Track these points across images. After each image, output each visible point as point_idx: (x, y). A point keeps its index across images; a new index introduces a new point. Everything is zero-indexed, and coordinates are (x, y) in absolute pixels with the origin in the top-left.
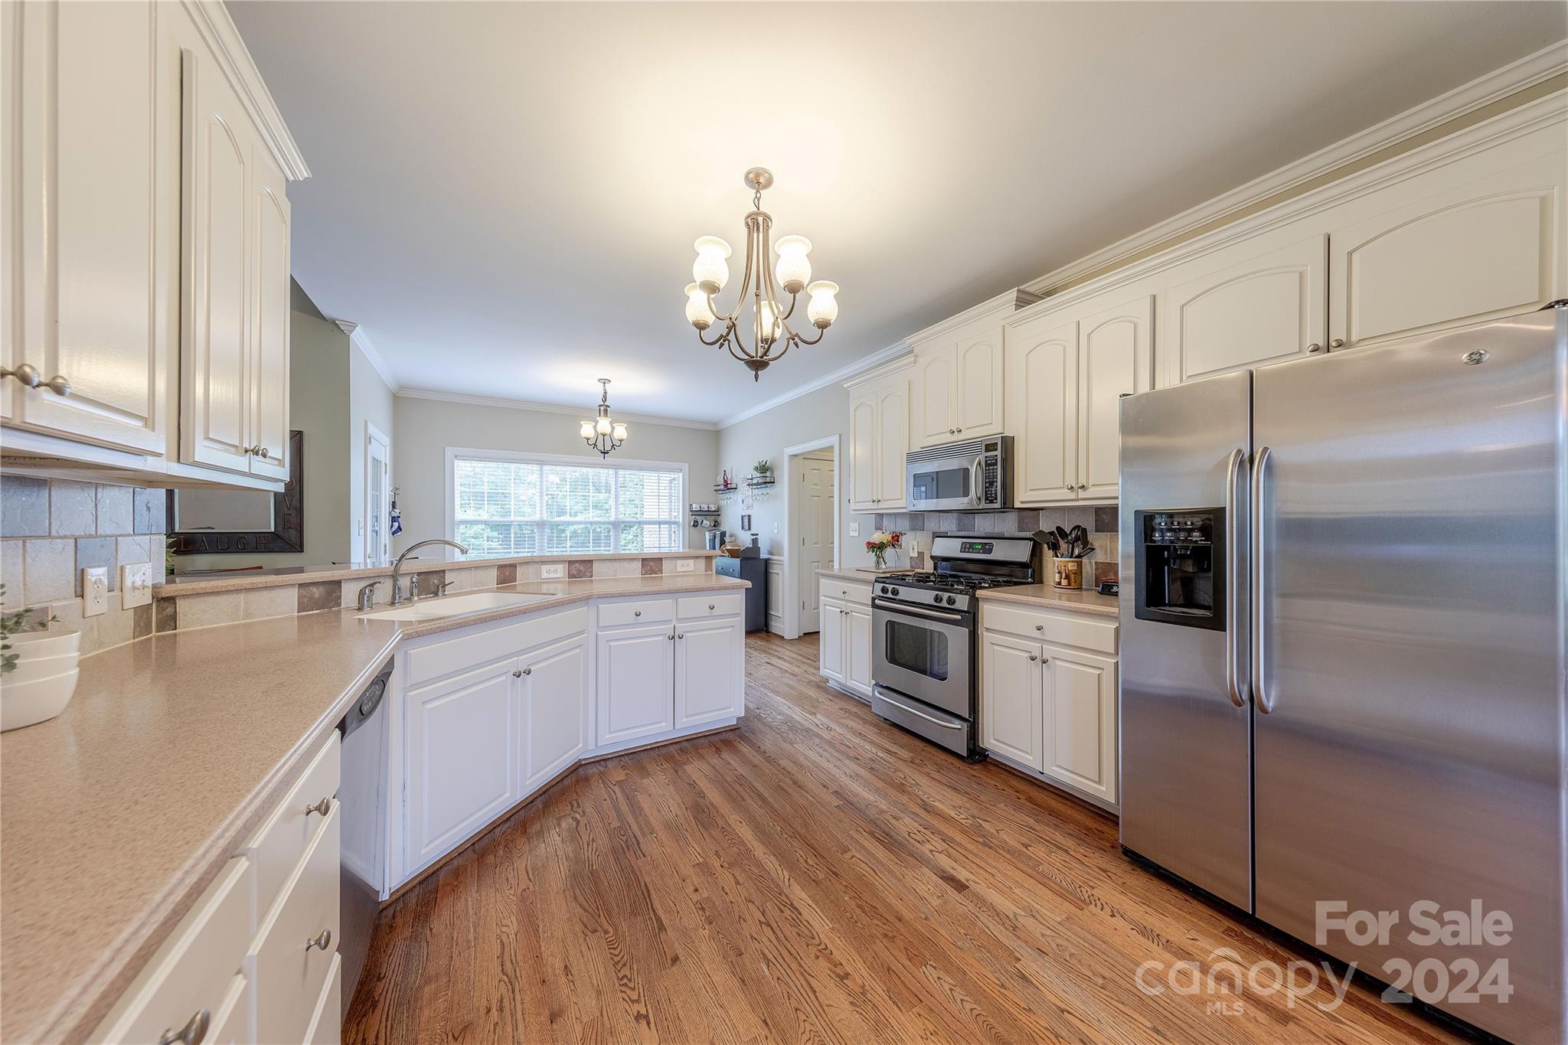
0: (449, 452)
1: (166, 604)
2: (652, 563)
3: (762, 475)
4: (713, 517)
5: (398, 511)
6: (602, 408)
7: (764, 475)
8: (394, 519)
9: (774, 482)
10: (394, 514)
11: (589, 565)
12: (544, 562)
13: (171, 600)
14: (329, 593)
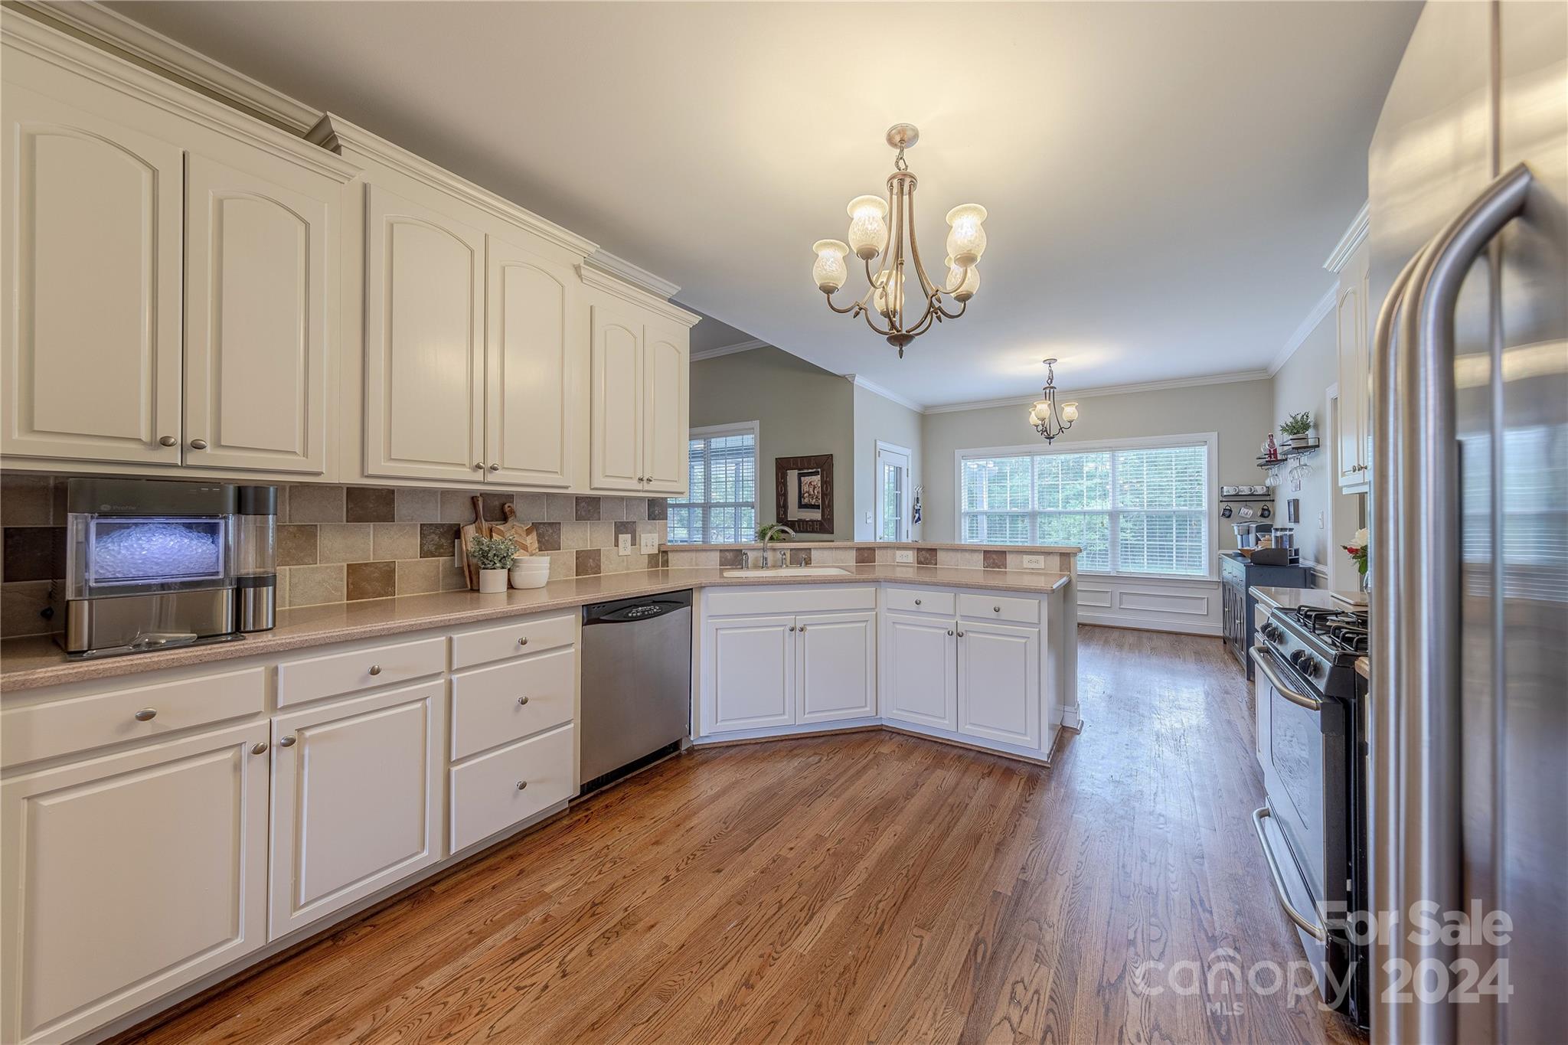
0: (958, 453)
1: (664, 554)
2: (994, 556)
3: (1295, 437)
4: (1261, 504)
5: (919, 505)
6: (1048, 391)
7: (1299, 436)
8: (917, 511)
9: (1318, 446)
10: (916, 508)
11: (934, 553)
12: (899, 548)
13: (665, 552)
14: (736, 557)
